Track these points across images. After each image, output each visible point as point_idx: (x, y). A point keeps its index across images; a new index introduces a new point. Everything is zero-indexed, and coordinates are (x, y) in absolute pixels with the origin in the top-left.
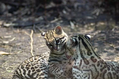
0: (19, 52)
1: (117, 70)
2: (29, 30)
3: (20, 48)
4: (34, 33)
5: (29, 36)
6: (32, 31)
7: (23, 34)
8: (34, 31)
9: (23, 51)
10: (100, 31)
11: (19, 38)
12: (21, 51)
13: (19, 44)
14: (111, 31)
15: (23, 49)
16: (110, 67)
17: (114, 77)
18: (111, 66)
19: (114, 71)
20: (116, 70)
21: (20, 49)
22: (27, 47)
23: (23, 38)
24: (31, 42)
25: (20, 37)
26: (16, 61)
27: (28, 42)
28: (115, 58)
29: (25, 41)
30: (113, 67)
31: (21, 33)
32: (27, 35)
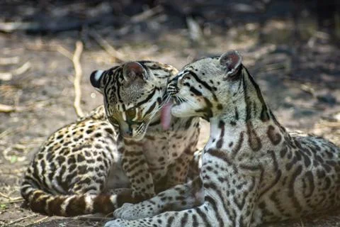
0: (40, 106)
1: (327, 162)
2: (68, 41)
3: (44, 93)
4: (85, 49)
5: (67, 58)
6: (79, 47)
7: (51, 54)
8: (84, 44)
9: (53, 101)
10: (273, 47)
11: (41, 66)
12: (47, 102)
13: (42, 82)
14: (305, 47)
15: (51, 97)
16: (310, 154)
17: (320, 184)
19: (320, 167)
20: (325, 163)
21: (44, 98)
22: (62, 89)
23: (54, 65)
24: (74, 76)
25: (45, 61)
26: (32, 130)
27: (66, 77)
28: (317, 125)
29: (58, 74)
30: (318, 153)
31: (47, 49)
32: (62, 57)
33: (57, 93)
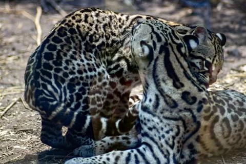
0: (11, 59)
1: (239, 109)
2: (30, 6)
3: (14, 49)
4: (44, 13)
5: (31, 20)
6: (39, 11)
7: (18, 16)
8: (43, 9)
9: (20, 55)
10: (190, 11)
11: (10, 27)
12: (16, 57)
13: (11, 39)
14: (215, 10)
15: (19, 52)
16: (224, 104)
17: (235, 126)
18: (224, 101)
20: (237, 109)
21: (14, 53)
22: (28, 46)
23: (20, 25)
24: (37, 35)
25: (13, 22)
26: (5, 80)
27: (30, 36)
28: (228, 75)
29: (23, 33)
30: (230, 102)
31: (15, 13)
32: (26, 19)
33: (23, 49)
